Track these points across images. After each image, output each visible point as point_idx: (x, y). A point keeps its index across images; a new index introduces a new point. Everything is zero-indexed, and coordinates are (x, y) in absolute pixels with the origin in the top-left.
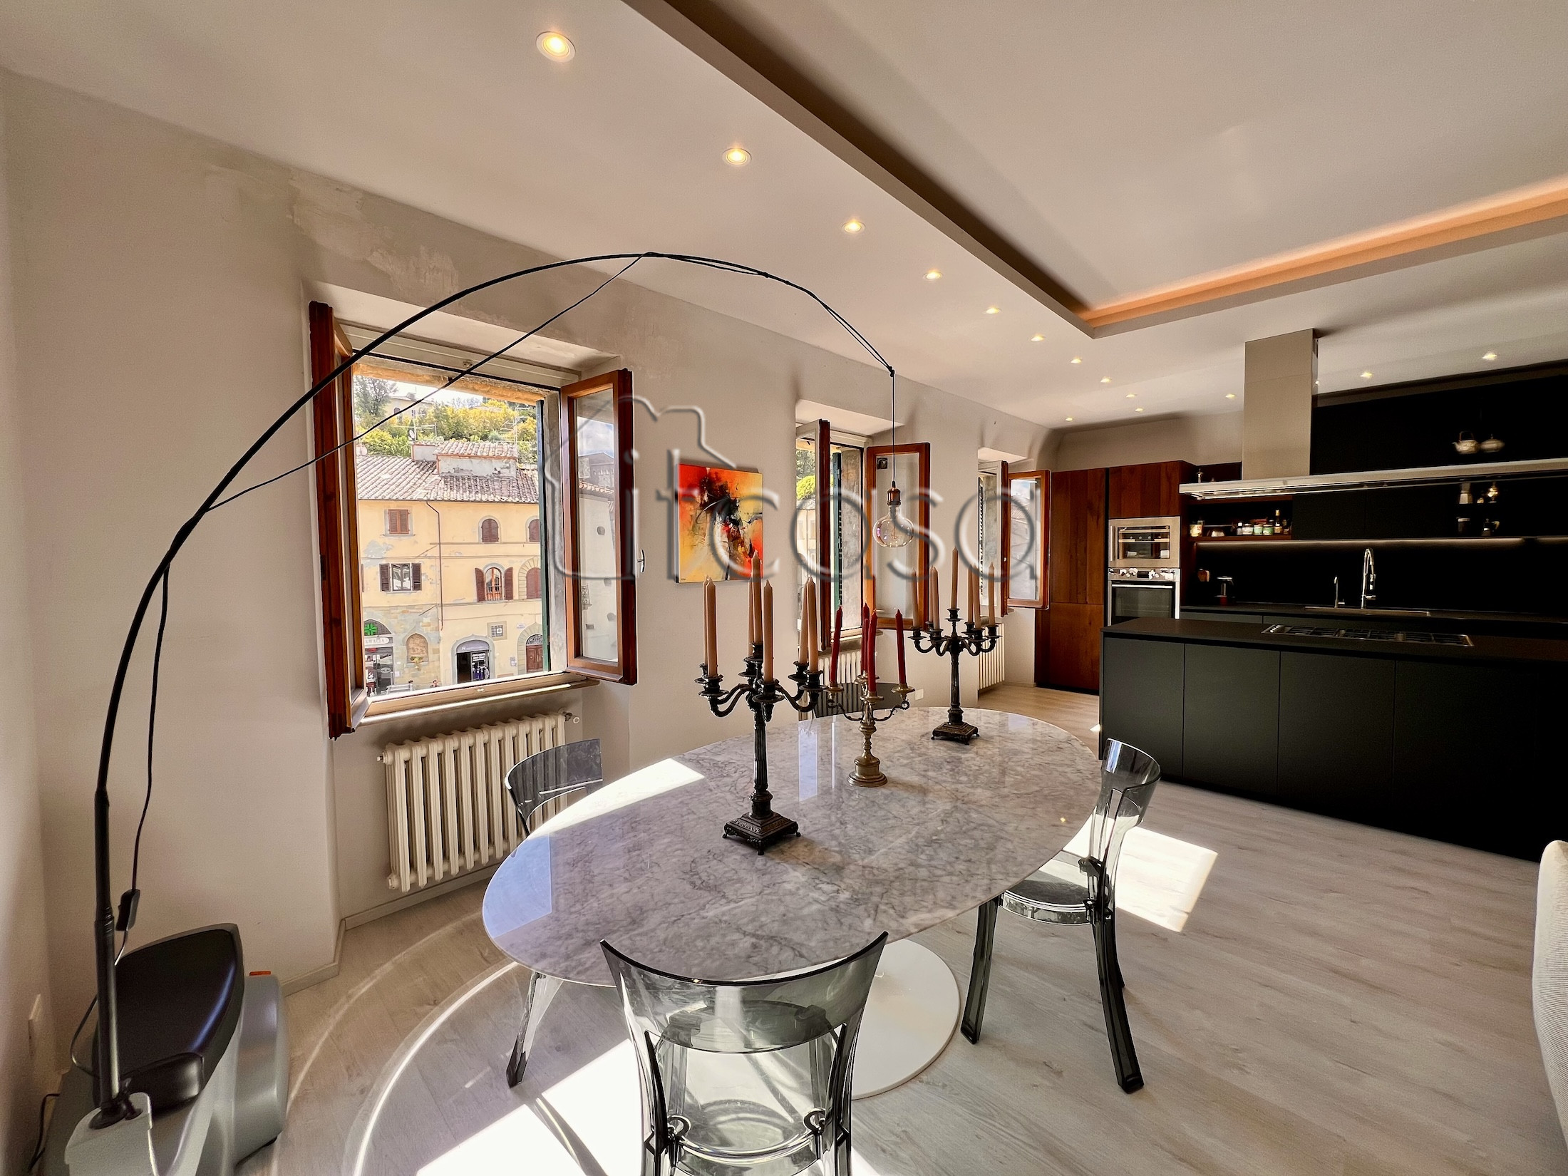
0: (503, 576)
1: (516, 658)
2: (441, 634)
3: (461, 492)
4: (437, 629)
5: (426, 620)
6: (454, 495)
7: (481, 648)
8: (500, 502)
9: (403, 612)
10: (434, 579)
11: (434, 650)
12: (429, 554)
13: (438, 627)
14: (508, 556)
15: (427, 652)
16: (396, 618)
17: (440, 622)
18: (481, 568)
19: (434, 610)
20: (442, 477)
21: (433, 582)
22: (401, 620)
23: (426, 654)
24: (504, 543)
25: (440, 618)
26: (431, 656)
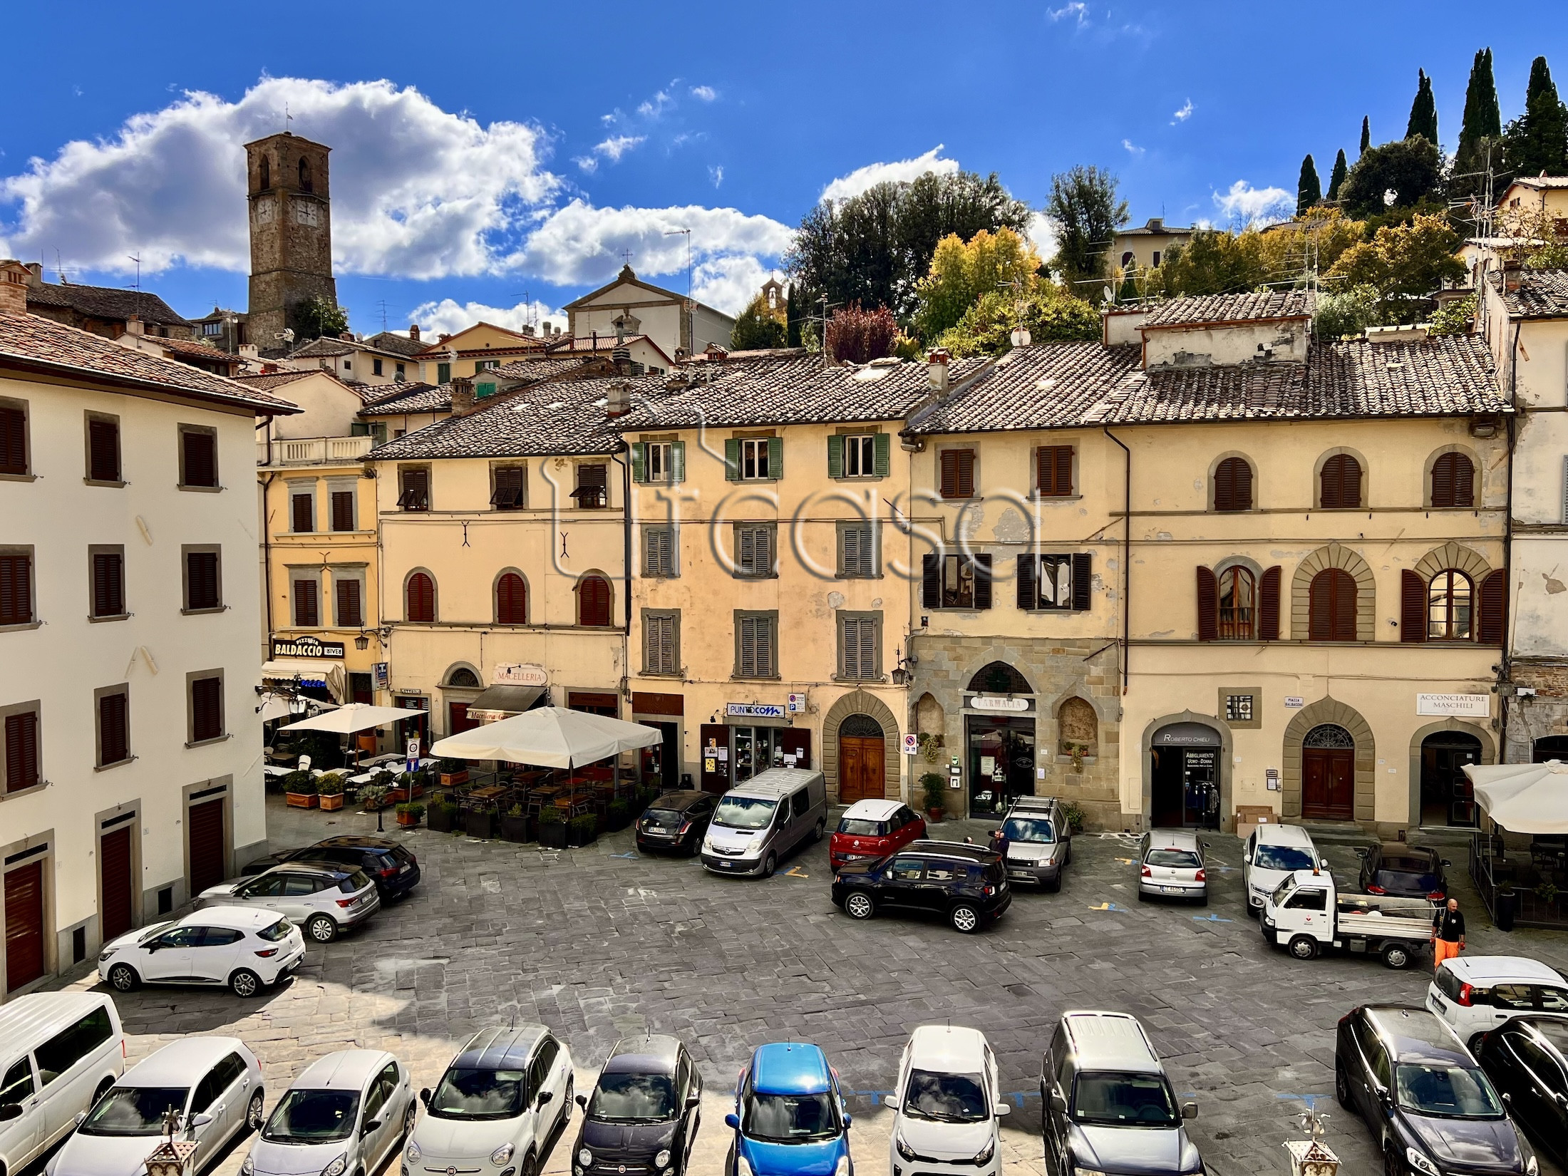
0: (1257, 586)
1: (1280, 775)
2: (1125, 702)
3: (1179, 402)
4: (1116, 692)
5: (1096, 670)
6: (1165, 410)
7: (1202, 740)
8: (1257, 419)
9: (1056, 651)
10: (1114, 587)
11: (1107, 734)
12: (1106, 535)
13: (1119, 688)
14: (1270, 541)
15: (1096, 736)
16: (1042, 662)
17: (1122, 676)
18: (1211, 567)
19: (1113, 651)
20: (1148, 375)
21: (1113, 593)
22: (1052, 667)
23: (1093, 740)
24: (1263, 512)
25: (1123, 669)
26: (1102, 747)
